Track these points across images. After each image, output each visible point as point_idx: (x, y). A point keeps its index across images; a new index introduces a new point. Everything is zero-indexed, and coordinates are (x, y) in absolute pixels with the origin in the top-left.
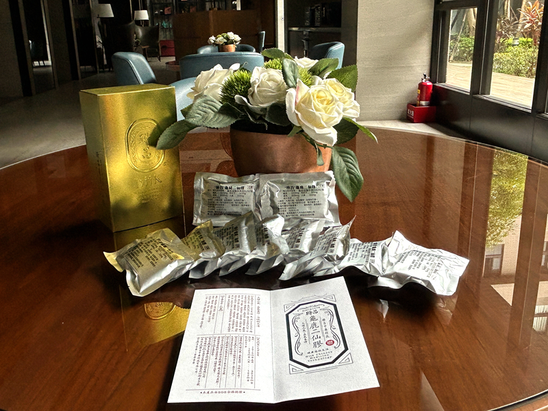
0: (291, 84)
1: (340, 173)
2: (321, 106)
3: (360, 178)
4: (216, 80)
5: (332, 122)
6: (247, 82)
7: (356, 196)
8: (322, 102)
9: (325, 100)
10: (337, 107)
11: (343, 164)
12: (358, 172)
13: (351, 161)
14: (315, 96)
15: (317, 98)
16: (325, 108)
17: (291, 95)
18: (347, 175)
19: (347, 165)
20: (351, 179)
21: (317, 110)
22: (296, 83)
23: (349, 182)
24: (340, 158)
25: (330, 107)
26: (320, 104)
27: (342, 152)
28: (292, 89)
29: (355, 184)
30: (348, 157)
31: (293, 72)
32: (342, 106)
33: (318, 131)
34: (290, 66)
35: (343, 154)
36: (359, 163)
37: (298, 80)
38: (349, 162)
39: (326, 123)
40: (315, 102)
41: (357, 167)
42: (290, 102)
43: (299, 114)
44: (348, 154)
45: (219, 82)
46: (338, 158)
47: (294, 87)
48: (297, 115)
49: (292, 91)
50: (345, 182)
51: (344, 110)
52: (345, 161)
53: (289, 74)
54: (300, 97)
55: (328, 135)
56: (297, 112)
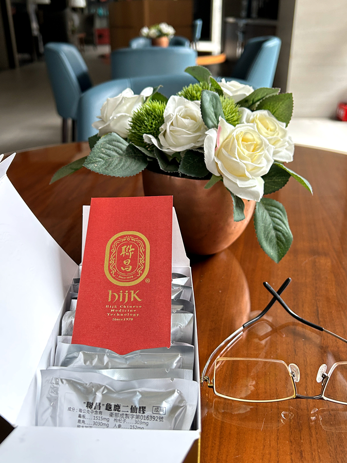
0: (210, 123)
1: (265, 231)
2: (246, 153)
3: (289, 236)
4: (125, 108)
5: (259, 172)
6: (159, 116)
7: (283, 256)
8: (248, 147)
9: (251, 145)
10: (266, 151)
11: (269, 219)
12: (286, 228)
13: (278, 215)
14: (240, 139)
15: (242, 141)
16: (251, 156)
17: (211, 139)
18: (273, 233)
19: (274, 221)
20: (278, 237)
21: (242, 158)
22: (218, 122)
23: (275, 240)
24: (266, 211)
25: (257, 153)
26: (245, 151)
27: (268, 205)
28: (212, 129)
29: (283, 243)
30: (275, 211)
31: (215, 107)
32: (272, 149)
33: (240, 184)
34: (211, 100)
35: (269, 207)
36: (288, 218)
37: (220, 118)
38: (275, 217)
39: (251, 174)
40: (240, 148)
41: (286, 222)
42: (210, 147)
43: (219, 163)
44: (276, 207)
45: (128, 111)
46: (263, 213)
47: (216, 127)
48: (217, 164)
49: (212, 133)
50: (271, 241)
51: (275, 153)
52: (272, 216)
53: (210, 110)
54: (221, 140)
55: (253, 189)
56: (216, 161)
